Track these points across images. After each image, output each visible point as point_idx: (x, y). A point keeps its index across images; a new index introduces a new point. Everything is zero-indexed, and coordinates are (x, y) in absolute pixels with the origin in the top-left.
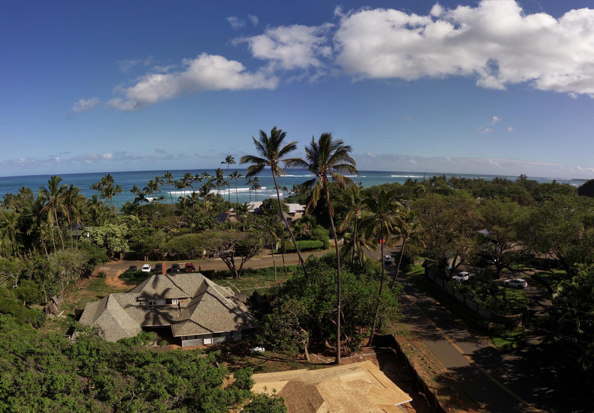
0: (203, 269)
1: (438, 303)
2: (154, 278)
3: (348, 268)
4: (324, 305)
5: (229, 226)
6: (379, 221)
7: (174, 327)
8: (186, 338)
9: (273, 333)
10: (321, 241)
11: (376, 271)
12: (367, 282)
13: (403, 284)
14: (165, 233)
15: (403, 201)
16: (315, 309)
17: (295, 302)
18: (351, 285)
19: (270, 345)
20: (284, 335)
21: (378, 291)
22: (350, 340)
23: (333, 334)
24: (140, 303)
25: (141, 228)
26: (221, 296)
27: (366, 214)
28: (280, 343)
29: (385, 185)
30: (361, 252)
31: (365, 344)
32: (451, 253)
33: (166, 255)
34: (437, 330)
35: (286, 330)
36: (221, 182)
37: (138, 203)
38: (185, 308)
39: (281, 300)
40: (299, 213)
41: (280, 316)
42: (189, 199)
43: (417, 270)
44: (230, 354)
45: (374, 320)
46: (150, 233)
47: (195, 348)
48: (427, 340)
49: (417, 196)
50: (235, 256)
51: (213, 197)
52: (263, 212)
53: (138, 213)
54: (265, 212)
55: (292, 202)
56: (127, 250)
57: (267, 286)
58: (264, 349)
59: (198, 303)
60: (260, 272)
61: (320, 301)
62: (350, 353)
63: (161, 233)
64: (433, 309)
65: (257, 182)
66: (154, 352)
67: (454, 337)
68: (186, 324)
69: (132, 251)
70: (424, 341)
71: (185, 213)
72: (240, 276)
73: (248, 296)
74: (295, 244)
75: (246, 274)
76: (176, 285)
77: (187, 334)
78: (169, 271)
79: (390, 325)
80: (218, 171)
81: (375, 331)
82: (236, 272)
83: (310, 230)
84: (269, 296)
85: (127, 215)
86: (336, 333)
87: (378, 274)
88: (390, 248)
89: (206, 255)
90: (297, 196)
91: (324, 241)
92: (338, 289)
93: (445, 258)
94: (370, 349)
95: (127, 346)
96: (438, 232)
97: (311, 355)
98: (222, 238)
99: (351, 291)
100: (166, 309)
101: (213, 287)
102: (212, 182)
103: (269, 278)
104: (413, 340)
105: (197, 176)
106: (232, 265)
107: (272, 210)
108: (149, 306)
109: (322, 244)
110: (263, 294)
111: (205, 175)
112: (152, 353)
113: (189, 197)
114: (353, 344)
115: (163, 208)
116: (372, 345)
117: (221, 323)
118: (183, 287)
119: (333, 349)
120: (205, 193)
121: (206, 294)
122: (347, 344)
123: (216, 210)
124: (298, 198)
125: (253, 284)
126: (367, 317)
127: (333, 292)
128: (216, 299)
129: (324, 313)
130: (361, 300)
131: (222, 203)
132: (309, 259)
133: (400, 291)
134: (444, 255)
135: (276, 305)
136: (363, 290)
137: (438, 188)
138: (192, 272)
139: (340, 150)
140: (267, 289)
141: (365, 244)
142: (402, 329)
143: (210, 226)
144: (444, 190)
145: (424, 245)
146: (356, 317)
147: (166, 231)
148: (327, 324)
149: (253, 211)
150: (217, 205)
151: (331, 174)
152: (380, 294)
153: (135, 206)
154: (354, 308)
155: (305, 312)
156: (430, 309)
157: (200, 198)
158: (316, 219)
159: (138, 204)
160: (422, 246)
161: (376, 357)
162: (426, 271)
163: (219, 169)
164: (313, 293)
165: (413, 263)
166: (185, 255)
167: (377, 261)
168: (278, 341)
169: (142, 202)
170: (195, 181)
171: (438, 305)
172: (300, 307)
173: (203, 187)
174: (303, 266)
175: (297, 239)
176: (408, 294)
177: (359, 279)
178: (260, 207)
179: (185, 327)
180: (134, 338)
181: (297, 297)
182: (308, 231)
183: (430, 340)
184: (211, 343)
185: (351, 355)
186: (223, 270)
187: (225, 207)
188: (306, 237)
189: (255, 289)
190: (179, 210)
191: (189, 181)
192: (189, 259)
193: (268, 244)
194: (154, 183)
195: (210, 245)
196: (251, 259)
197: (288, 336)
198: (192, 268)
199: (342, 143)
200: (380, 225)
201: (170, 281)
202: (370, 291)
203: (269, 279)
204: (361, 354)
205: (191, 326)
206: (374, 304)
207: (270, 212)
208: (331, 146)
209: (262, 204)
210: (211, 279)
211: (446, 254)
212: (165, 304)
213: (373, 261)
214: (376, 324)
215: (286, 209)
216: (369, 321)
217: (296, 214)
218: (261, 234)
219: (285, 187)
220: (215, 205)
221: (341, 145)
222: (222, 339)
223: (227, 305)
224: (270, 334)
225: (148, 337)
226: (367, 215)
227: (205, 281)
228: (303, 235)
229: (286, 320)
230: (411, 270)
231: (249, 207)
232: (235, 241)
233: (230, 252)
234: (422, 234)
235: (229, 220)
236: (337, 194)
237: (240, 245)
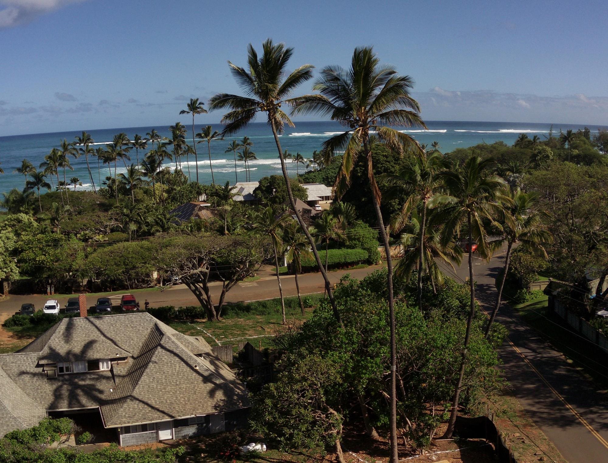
0: (153, 305)
1: (570, 361)
2: (66, 323)
3: (410, 297)
4: (369, 365)
5: (199, 227)
6: (465, 212)
7: (105, 410)
8: (127, 430)
9: (279, 418)
10: (364, 249)
11: (460, 302)
12: (443, 323)
13: (508, 328)
14: (84, 244)
15: (511, 176)
16: (352, 372)
17: (318, 360)
18: (415, 329)
19: (273, 440)
20: (299, 421)
21: (463, 338)
22: (414, 426)
23: (385, 415)
24: (43, 371)
25: (40, 236)
26: (188, 353)
27: (442, 199)
28: (291, 435)
29: (480, 147)
30: (433, 267)
31: (442, 434)
32: (595, 269)
33: (85, 282)
34: (567, 409)
35: (302, 411)
36: (181, 148)
37: (32, 190)
38: (124, 377)
39: (292, 357)
40: (324, 202)
41: (291, 386)
42: (124, 181)
43: (536, 300)
44: (206, 457)
45: (456, 391)
46: (56, 243)
47: (143, 448)
48: (551, 425)
49: (537, 166)
50: (210, 281)
51: (167, 176)
52: (260, 200)
53: (33, 209)
54: (264, 201)
55: (312, 182)
56: (16, 276)
57: (269, 333)
58: (265, 446)
59: (145, 366)
60: (256, 309)
61: (361, 357)
62: (414, 451)
63: (75, 243)
64: (561, 371)
65: (248, 146)
66: (69, 452)
67: (597, 420)
68: (125, 405)
69: (25, 278)
70: (544, 428)
71: (118, 205)
72: (221, 316)
73: (235, 352)
74: (315, 255)
75: (230, 312)
76: (105, 336)
77: (129, 423)
78: (92, 311)
79: (484, 400)
80: (176, 128)
81: (459, 411)
82: (214, 310)
83: (344, 229)
84: (274, 351)
85: (14, 213)
86: (389, 415)
87: (463, 306)
88: (485, 261)
89: (158, 281)
90: (320, 170)
91: (369, 250)
92: (391, 336)
93: (585, 278)
94: (450, 442)
95: (22, 443)
96: (571, 230)
97: (347, 454)
98: (185, 248)
99: (414, 338)
100: (90, 379)
101: (171, 336)
102: (164, 149)
103: (274, 318)
104: (525, 426)
105: (137, 138)
106: (205, 296)
107: (277, 197)
108: (58, 375)
109: (366, 255)
110: (262, 349)
111: (152, 137)
112: (65, 454)
113: (124, 177)
114: (421, 434)
115: (78, 198)
116: (453, 435)
117: (189, 400)
118: (117, 339)
119: (385, 444)
120: (153, 169)
121: (159, 349)
122: (410, 434)
123: (174, 199)
124: (323, 175)
125: (243, 330)
126: (443, 384)
127: (382, 342)
128: (177, 359)
129: (368, 379)
130: (432, 355)
131: (184, 186)
132: (341, 284)
133: (501, 339)
134: (582, 272)
135: (285, 367)
136: (436, 336)
137: (576, 152)
138: (133, 312)
139: (391, 85)
140: (268, 338)
141: (440, 253)
142: (505, 407)
143: (163, 227)
144: (586, 156)
145: (546, 254)
146: (424, 385)
147: (85, 240)
148: (374, 399)
149: (243, 199)
150: (175, 189)
151: (375, 129)
152: (465, 343)
153: (27, 196)
154: (419, 369)
155: (336, 378)
156: (556, 372)
157: (143, 178)
158: (355, 210)
159: (33, 193)
160: (542, 256)
161: (460, 457)
162: (551, 301)
163: (177, 124)
164: (348, 343)
165: (528, 288)
166: (121, 281)
167: (462, 284)
168: (287, 431)
169: (38, 189)
170: (134, 148)
171: (569, 365)
172: (326, 370)
173: (149, 158)
174: (330, 296)
175: (320, 248)
176: (518, 346)
177: (429, 318)
178: (254, 192)
179: (124, 410)
180: (34, 429)
181: (321, 351)
182: (340, 232)
183: (555, 426)
184: (171, 437)
185: (417, 452)
186: (189, 305)
187: (191, 192)
188: (337, 244)
189: (248, 340)
190: (106, 201)
191: (124, 147)
192: (127, 289)
193: (269, 257)
194: (59, 153)
195: (163, 260)
196: (240, 283)
197: (306, 422)
198: (133, 304)
199: (394, 72)
200: (465, 220)
201: (94, 327)
202: (449, 339)
203: (272, 321)
204: (434, 451)
205: (134, 408)
206: (456, 362)
207: (273, 201)
208: (374, 78)
209: (257, 186)
210: (167, 321)
211: (586, 271)
212: (87, 371)
213: (456, 284)
214: (460, 396)
215: (302, 194)
216: (448, 393)
217: (320, 202)
218: (256, 238)
219: (298, 155)
220: (173, 189)
221: (392, 76)
222: (191, 431)
223: (197, 368)
224: (275, 418)
225: (58, 428)
226: (443, 201)
227: (156, 326)
228: (331, 239)
229: (302, 392)
230: (524, 300)
231: (234, 191)
232: (210, 252)
233: (201, 272)
234: (541, 234)
235: (199, 216)
236: (392, 164)
237: (219, 260)
